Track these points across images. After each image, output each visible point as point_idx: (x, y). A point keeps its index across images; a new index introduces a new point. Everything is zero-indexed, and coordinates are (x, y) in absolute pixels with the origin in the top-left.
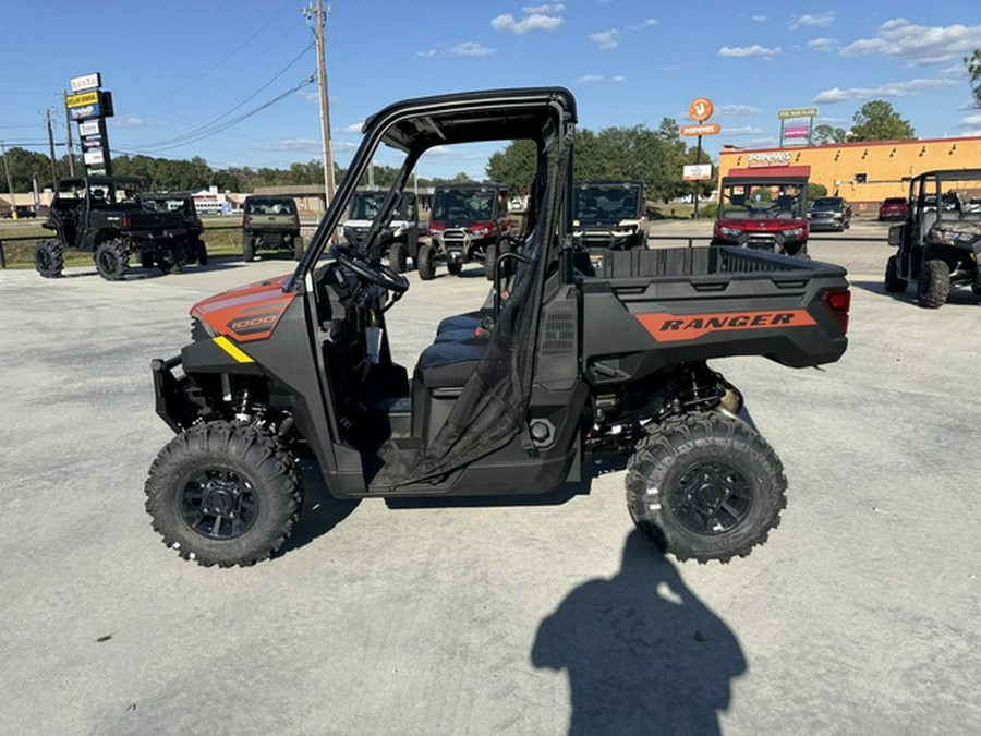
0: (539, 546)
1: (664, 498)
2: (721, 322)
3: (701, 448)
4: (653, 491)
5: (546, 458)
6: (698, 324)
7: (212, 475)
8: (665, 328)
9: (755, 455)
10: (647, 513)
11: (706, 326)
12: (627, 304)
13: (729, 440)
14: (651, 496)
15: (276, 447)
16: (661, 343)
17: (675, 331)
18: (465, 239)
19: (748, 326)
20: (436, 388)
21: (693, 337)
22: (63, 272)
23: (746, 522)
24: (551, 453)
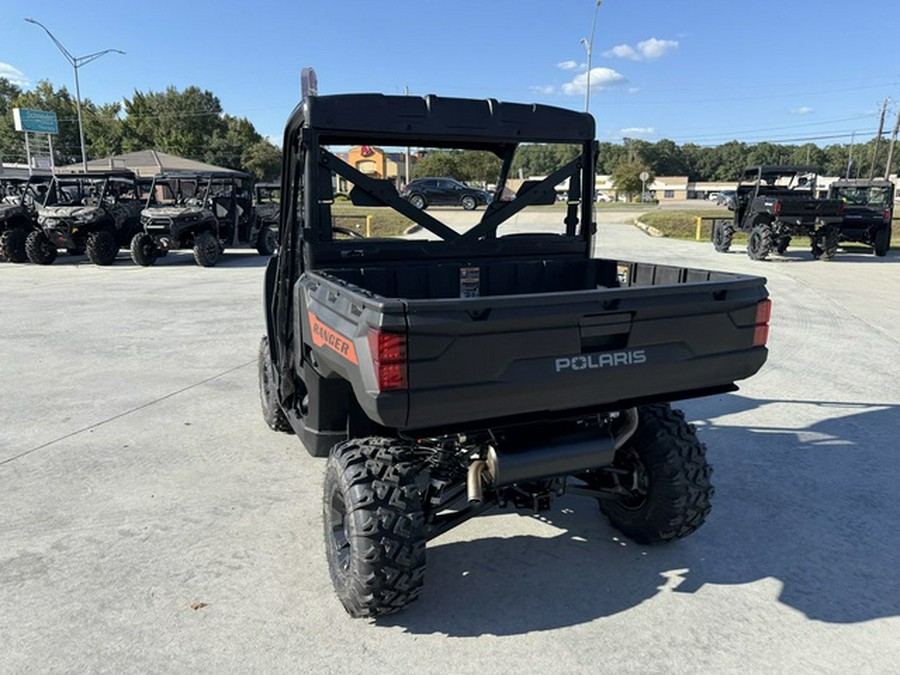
2: (327, 336)
5: (307, 425)
6: (321, 333)
8: (314, 329)
11: (323, 336)
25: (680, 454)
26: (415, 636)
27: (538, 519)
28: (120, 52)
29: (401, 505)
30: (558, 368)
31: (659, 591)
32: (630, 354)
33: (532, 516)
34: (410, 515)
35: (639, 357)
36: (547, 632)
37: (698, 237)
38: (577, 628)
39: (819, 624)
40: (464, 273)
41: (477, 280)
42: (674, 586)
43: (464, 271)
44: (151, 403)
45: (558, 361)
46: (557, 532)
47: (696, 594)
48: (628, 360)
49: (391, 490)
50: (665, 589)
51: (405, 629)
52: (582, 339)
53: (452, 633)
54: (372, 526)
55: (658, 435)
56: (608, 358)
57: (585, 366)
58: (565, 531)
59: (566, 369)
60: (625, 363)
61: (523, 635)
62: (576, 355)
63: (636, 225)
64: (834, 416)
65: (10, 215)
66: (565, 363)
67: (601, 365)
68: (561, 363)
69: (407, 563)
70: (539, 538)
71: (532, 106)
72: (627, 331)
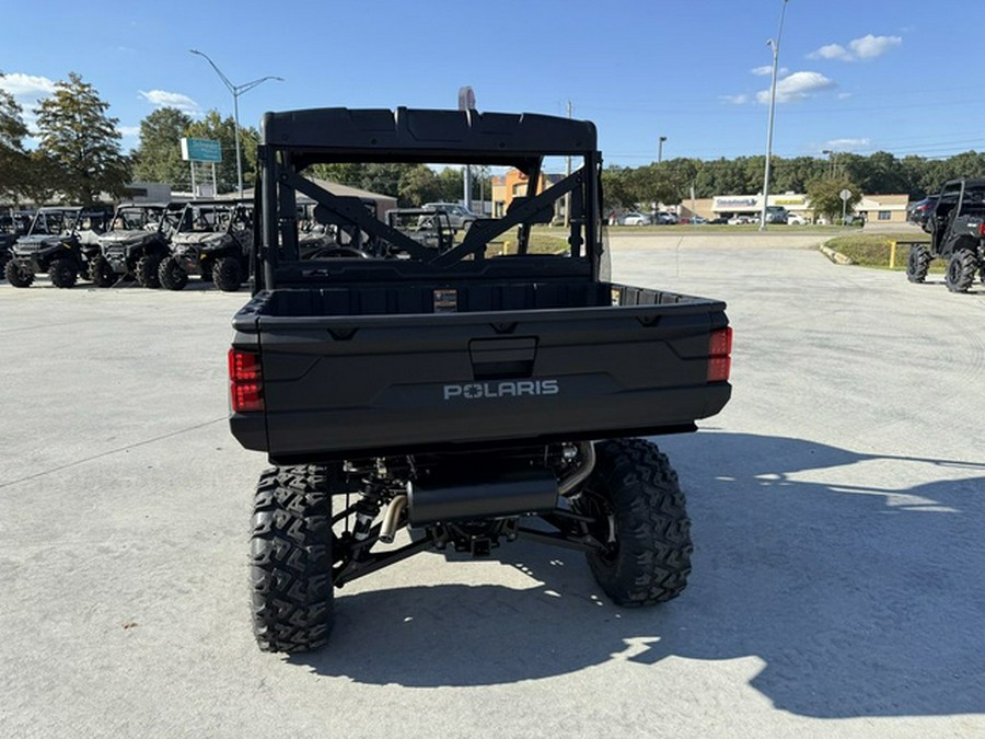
25: (647, 503)
26: (319, 677)
27: (520, 568)
28: (279, 79)
29: (300, 536)
30: (447, 395)
31: (612, 658)
32: (538, 383)
33: (514, 566)
34: (308, 548)
35: (551, 387)
36: (459, 688)
37: (892, 265)
38: (496, 688)
39: (785, 714)
40: (439, 296)
41: (455, 303)
42: (632, 655)
43: (438, 294)
44: (197, 427)
45: (447, 388)
46: (534, 583)
47: (652, 666)
48: (535, 390)
49: (293, 520)
50: (619, 657)
51: (313, 669)
52: (474, 365)
53: (359, 677)
54: (264, 556)
55: (625, 480)
56: (510, 387)
57: (480, 394)
58: (542, 583)
59: (457, 396)
60: (532, 393)
61: (432, 689)
62: (467, 382)
63: (821, 251)
64: (950, 478)
65: (148, 242)
66: (456, 390)
67: (501, 394)
68: (450, 390)
69: (301, 597)
70: (509, 589)
71: (519, 116)
72: (531, 358)
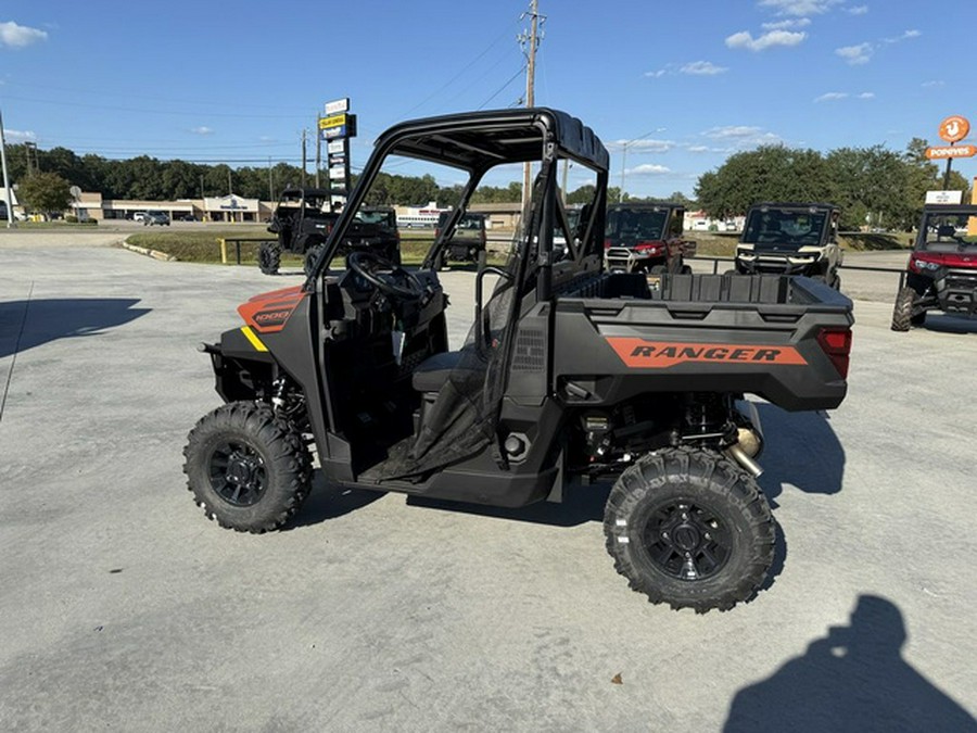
0: (520, 562)
1: (633, 532)
2: (696, 353)
3: (673, 484)
4: (621, 523)
5: (518, 473)
6: (671, 352)
7: (234, 447)
8: (636, 353)
9: (734, 500)
10: (616, 545)
11: (680, 356)
12: (599, 326)
13: (706, 480)
14: (620, 528)
15: (289, 429)
16: (632, 368)
17: (647, 358)
18: (629, 258)
19: (726, 359)
20: (426, 392)
21: (667, 365)
22: (279, 271)
23: (724, 571)
24: (522, 468)
37: (224, 261)
